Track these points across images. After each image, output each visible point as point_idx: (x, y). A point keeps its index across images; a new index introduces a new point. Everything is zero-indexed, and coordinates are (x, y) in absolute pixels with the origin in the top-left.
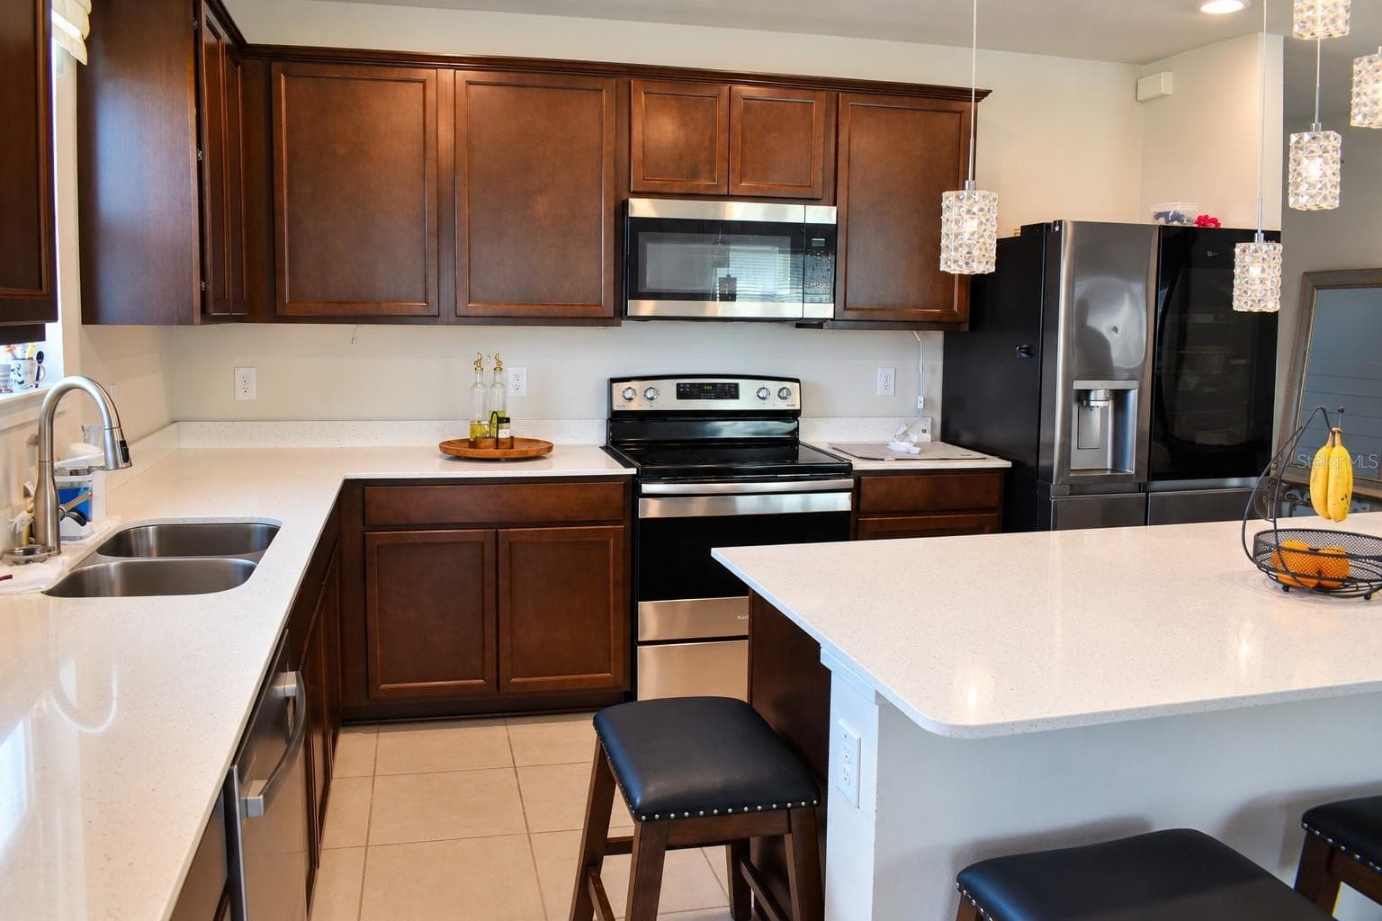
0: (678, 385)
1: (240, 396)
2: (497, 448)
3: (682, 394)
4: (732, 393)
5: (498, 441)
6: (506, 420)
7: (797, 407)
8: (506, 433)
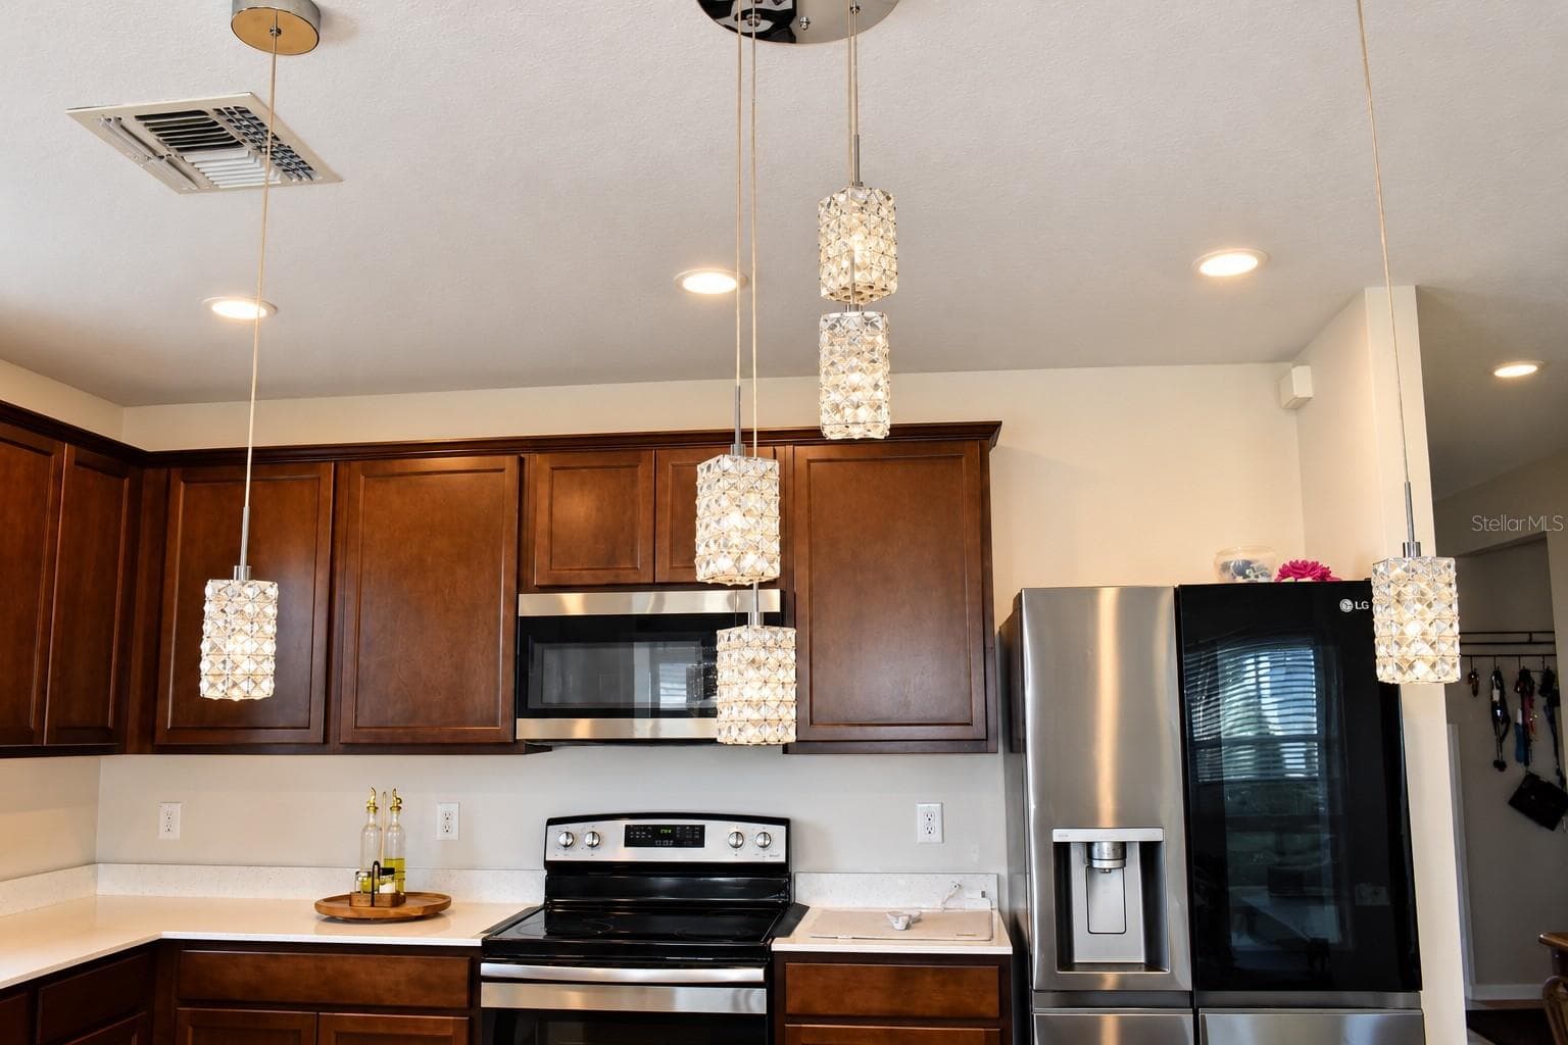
0: (627, 827)
1: (163, 835)
2: (372, 905)
3: (632, 839)
4: (696, 838)
5: (373, 897)
6: (389, 871)
7: (782, 859)
8: (387, 888)
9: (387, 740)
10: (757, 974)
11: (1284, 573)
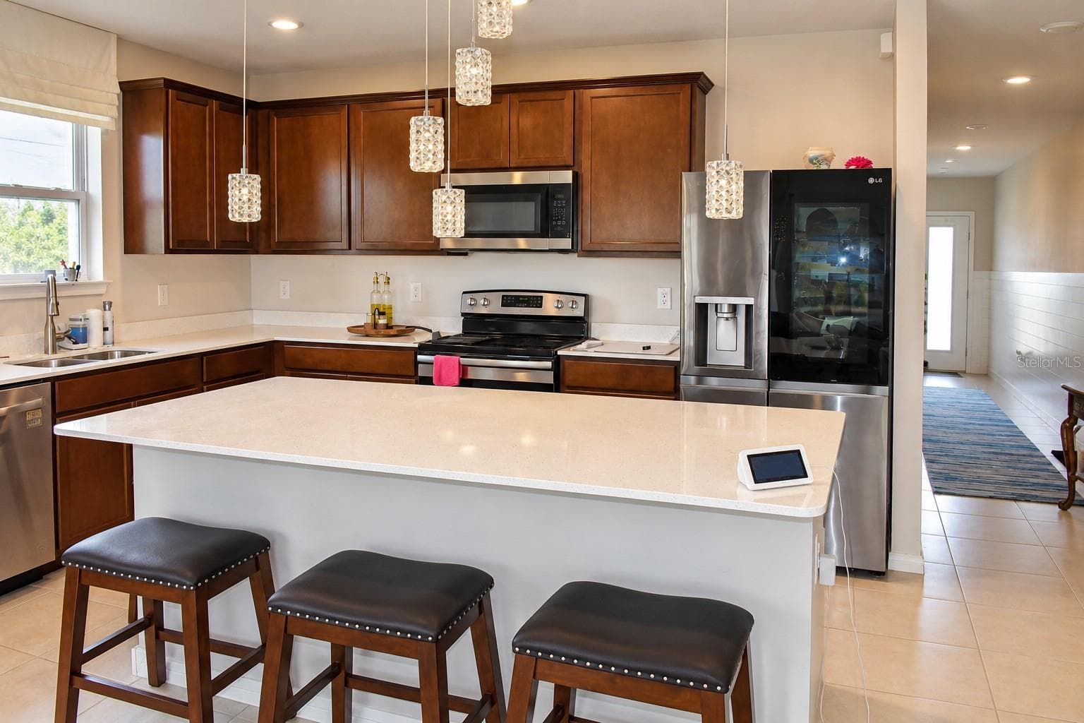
0: (503, 296)
2: (375, 329)
3: (507, 302)
4: (538, 302)
5: (375, 325)
6: (383, 314)
7: (582, 314)
8: (382, 321)
9: (380, 248)
10: (549, 364)
11: (848, 164)
